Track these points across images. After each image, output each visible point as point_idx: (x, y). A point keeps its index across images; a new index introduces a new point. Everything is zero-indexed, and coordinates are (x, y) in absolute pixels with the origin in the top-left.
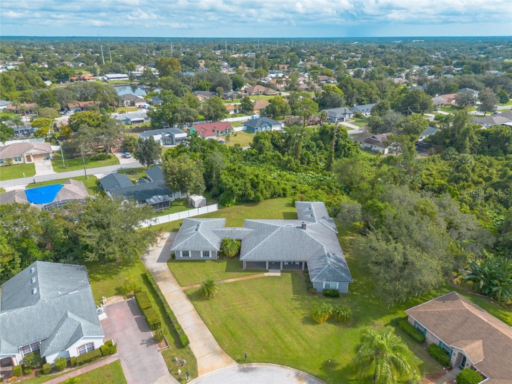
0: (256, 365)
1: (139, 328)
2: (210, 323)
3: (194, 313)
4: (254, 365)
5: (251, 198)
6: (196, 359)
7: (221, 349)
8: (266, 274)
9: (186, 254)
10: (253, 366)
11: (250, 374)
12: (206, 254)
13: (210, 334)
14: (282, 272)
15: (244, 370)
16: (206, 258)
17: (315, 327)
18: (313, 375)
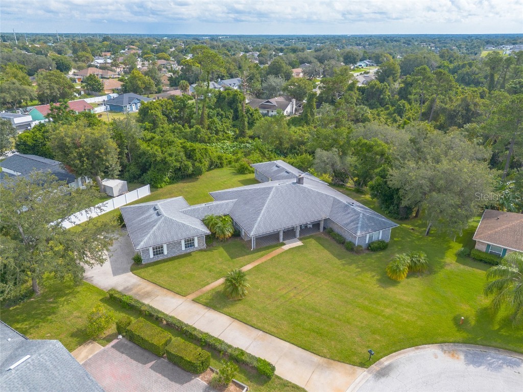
0: (387, 360)
1: (171, 380)
2: (273, 329)
3: (236, 324)
4: (386, 361)
5: (190, 172)
6: (303, 389)
7: (323, 358)
8: (286, 247)
9: (158, 250)
10: (386, 363)
11: (393, 375)
12: (189, 243)
13: (288, 344)
14: (300, 239)
15: (383, 373)
16: (190, 250)
17: (399, 287)
18: (459, 343)
